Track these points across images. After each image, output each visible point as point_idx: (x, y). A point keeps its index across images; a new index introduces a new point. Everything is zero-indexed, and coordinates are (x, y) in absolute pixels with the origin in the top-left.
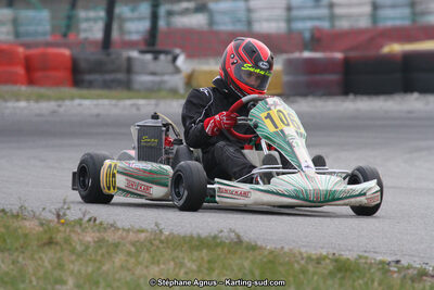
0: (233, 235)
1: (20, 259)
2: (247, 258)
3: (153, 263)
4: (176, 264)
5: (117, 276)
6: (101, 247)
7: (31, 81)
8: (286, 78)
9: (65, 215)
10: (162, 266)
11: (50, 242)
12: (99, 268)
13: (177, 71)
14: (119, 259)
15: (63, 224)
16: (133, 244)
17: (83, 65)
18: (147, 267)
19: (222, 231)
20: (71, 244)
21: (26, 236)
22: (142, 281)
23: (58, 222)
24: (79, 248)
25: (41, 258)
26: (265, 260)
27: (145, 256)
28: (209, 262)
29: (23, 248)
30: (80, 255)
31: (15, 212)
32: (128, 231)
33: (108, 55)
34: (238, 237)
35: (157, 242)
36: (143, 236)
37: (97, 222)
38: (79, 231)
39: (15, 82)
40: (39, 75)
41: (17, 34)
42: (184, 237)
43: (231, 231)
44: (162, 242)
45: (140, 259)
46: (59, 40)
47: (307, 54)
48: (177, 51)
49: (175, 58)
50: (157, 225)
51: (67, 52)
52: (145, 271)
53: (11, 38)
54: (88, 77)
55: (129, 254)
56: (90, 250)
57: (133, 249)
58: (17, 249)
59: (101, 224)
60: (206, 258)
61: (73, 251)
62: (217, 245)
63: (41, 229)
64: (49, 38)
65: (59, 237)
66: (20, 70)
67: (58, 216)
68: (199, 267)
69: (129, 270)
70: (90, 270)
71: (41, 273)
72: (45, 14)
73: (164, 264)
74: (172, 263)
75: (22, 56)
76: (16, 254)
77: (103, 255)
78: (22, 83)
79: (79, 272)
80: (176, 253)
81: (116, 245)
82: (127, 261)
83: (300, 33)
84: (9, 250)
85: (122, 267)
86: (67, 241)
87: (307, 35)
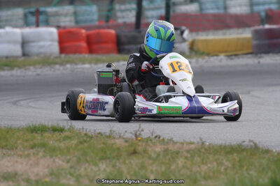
0: (252, 144)
1: (117, 164)
2: (264, 158)
3: (203, 163)
4: (217, 163)
5: (181, 173)
6: (167, 154)
7: (91, 51)
8: (255, 42)
9: (140, 134)
10: (209, 165)
11: (135, 152)
12: (169, 168)
13: (184, 40)
14: (180, 162)
15: (140, 140)
16: (188, 152)
17: (124, 39)
18: (199, 166)
19: (244, 142)
20: (148, 153)
21: (118, 149)
22: (198, 175)
23: (137, 140)
24: (154, 155)
25: (130, 163)
26: (276, 159)
27: (197, 159)
28: (240, 161)
29: (118, 157)
30: (155, 160)
31: (108, 134)
32: (183, 144)
33: (140, 32)
34: (255, 144)
35: (203, 150)
36: (193, 146)
37: (161, 138)
38: (151, 144)
39: (81, 52)
40: (95, 47)
41: (77, 22)
42: (220, 146)
43: (250, 141)
44: (206, 149)
45: (194, 162)
46: (104, 24)
47: (267, 26)
48: (184, 28)
49: (182, 33)
50: (201, 139)
51: (113, 32)
52: (198, 169)
53: (73, 24)
54: (127, 47)
55: (186, 158)
56: (161, 157)
57: (189, 155)
58: (114, 158)
59: (163, 139)
60: (237, 159)
61: (150, 158)
62: (243, 150)
63: (127, 144)
64: (97, 23)
65: (140, 149)
66: (84, 44)
67: (136, 135)
68: (233, 165)
69: (188, 169)
70: (163, 169)
71: (132, 173)
72: (94, 8)
73: (210, 163)
74: (215, 163)
75: (84, 35)
76: (114, 161)
77: (169, 159)
78: (86, 53)
79: (156, 170)
80: (217, 157)
81: (177, 153)
82: (185, 163)
83: (258, 13)
84: (109, 158)
85: (183, 167)
86: (145, 151)
87: (263, 14)
